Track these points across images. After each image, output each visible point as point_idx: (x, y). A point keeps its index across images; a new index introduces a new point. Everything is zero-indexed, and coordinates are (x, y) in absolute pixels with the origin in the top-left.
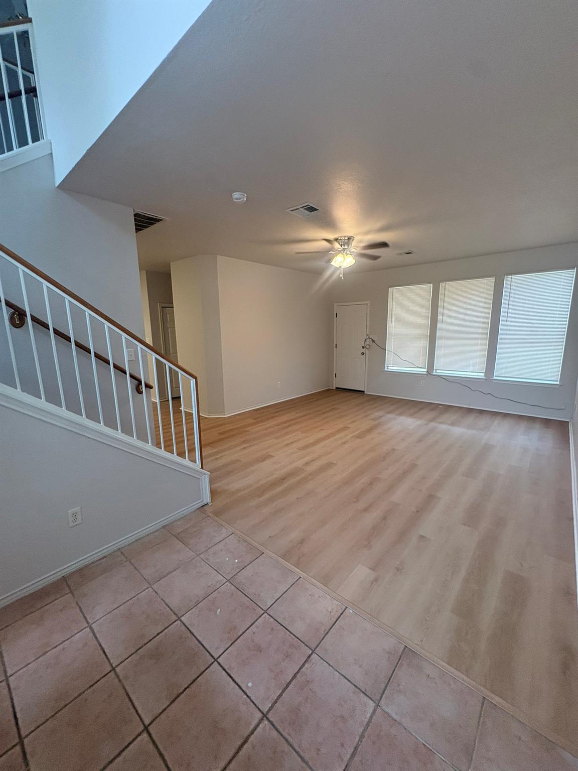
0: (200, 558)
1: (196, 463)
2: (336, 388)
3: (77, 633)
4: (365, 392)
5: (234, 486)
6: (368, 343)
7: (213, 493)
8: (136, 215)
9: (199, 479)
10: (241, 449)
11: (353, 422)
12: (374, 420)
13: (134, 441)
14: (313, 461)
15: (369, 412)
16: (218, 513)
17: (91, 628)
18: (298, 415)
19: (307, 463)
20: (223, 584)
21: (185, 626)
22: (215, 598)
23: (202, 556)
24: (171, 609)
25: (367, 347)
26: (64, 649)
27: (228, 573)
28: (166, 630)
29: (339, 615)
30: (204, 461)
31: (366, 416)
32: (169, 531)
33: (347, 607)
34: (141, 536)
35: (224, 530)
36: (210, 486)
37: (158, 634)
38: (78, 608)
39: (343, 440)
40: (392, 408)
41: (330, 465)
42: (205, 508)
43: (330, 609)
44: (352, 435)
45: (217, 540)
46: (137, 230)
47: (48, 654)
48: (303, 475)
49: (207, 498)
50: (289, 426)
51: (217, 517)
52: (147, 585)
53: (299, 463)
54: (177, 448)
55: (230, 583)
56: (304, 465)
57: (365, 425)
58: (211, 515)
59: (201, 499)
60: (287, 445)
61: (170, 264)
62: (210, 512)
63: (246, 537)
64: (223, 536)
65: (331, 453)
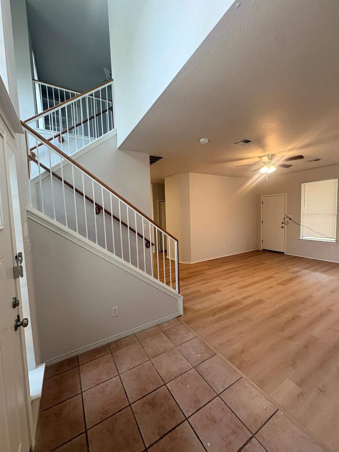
0: (177, 348)
1: (176, 290)
2: (263, 249)
3: (113, 378)
4: (285, 253)
5: (198, 307)
6: (286, 220)
7: (185, 309)
8: (151, 157)
9: (177, 299)
10: (201, 284)
11: (276, 273)
12: (293, 273)
13: (144, 274)
14: (248, 297)
15: (289, 267)
16: (187, 322)
17: (120, 376)
18: (237, 266)
19: (244, 298)
20: (191, 369)
21: (169, 390)
22: (186, 377)
23: (178, 347)
24: (161, 377)
25: (286, 223)
26: (107, 385)
27: (194, 363)
28: (158, 390)
29: (272, 413)
30: (180, 289)
31: (286, 270)
32: (160, 328)
33: (278, 409)
34: (146, 328)
35: (191, 334)
36: (183, 304)
37: (154, 391)
38: (114, 363)
39: (269, 286)
40: (307, 266)
41: (260, 301)
42: (180, 318)
43: (265, 407)
44: (276, 283)
45: (187, 339)
46: (151, 164)
47: (100, 385)
48: (241, 306)
49: (181, 312)
50: (231, 272)
51: (187, 324)
52: (148, 359)
53: (238, 298)
54: (166, 280)
55: (195, 369)
56: (242, 299)
57: (286, 276)
58: (183, 322)
59: (178, 312)
60: (230, 284)
61: (164, 179)
62: (183, 321)
63: (205, 341)
64: (191, 337)
65: (261, 293)
